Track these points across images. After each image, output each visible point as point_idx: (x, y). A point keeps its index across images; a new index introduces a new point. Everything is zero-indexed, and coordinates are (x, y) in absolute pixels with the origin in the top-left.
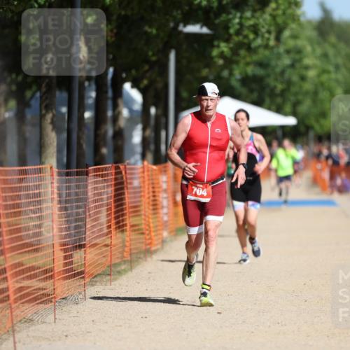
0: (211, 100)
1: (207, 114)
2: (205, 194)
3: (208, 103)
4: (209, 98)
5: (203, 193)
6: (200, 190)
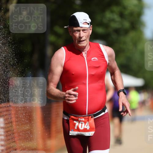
0: (83, 30)
1: (80, 45)
2: (88, 128)
3: (80, 34)
4: (81, 29)
5: (85, 127)
6: (82, 123)
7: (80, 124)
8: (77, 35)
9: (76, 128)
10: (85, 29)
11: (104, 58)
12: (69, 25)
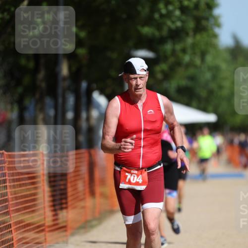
0: (140, 78)
1: (137, 93)
2: (141, 181)
3: (137, 82)
4: (138, 76)
5: (138, 180)
6: (134, 176)
7: (132, 177)
8: (134, 83)
9: (127, 180)
10: (143, 76)
11: (161, 110)
12: (125, 72)
